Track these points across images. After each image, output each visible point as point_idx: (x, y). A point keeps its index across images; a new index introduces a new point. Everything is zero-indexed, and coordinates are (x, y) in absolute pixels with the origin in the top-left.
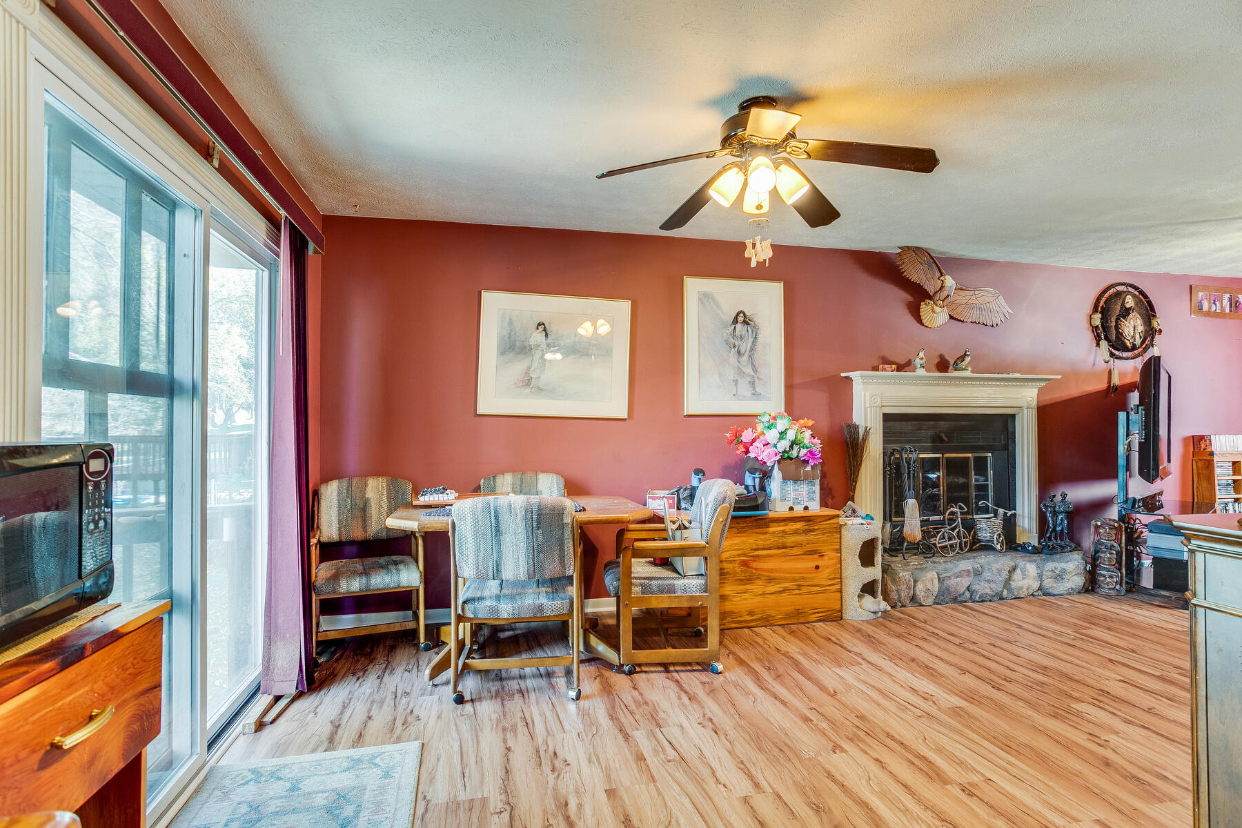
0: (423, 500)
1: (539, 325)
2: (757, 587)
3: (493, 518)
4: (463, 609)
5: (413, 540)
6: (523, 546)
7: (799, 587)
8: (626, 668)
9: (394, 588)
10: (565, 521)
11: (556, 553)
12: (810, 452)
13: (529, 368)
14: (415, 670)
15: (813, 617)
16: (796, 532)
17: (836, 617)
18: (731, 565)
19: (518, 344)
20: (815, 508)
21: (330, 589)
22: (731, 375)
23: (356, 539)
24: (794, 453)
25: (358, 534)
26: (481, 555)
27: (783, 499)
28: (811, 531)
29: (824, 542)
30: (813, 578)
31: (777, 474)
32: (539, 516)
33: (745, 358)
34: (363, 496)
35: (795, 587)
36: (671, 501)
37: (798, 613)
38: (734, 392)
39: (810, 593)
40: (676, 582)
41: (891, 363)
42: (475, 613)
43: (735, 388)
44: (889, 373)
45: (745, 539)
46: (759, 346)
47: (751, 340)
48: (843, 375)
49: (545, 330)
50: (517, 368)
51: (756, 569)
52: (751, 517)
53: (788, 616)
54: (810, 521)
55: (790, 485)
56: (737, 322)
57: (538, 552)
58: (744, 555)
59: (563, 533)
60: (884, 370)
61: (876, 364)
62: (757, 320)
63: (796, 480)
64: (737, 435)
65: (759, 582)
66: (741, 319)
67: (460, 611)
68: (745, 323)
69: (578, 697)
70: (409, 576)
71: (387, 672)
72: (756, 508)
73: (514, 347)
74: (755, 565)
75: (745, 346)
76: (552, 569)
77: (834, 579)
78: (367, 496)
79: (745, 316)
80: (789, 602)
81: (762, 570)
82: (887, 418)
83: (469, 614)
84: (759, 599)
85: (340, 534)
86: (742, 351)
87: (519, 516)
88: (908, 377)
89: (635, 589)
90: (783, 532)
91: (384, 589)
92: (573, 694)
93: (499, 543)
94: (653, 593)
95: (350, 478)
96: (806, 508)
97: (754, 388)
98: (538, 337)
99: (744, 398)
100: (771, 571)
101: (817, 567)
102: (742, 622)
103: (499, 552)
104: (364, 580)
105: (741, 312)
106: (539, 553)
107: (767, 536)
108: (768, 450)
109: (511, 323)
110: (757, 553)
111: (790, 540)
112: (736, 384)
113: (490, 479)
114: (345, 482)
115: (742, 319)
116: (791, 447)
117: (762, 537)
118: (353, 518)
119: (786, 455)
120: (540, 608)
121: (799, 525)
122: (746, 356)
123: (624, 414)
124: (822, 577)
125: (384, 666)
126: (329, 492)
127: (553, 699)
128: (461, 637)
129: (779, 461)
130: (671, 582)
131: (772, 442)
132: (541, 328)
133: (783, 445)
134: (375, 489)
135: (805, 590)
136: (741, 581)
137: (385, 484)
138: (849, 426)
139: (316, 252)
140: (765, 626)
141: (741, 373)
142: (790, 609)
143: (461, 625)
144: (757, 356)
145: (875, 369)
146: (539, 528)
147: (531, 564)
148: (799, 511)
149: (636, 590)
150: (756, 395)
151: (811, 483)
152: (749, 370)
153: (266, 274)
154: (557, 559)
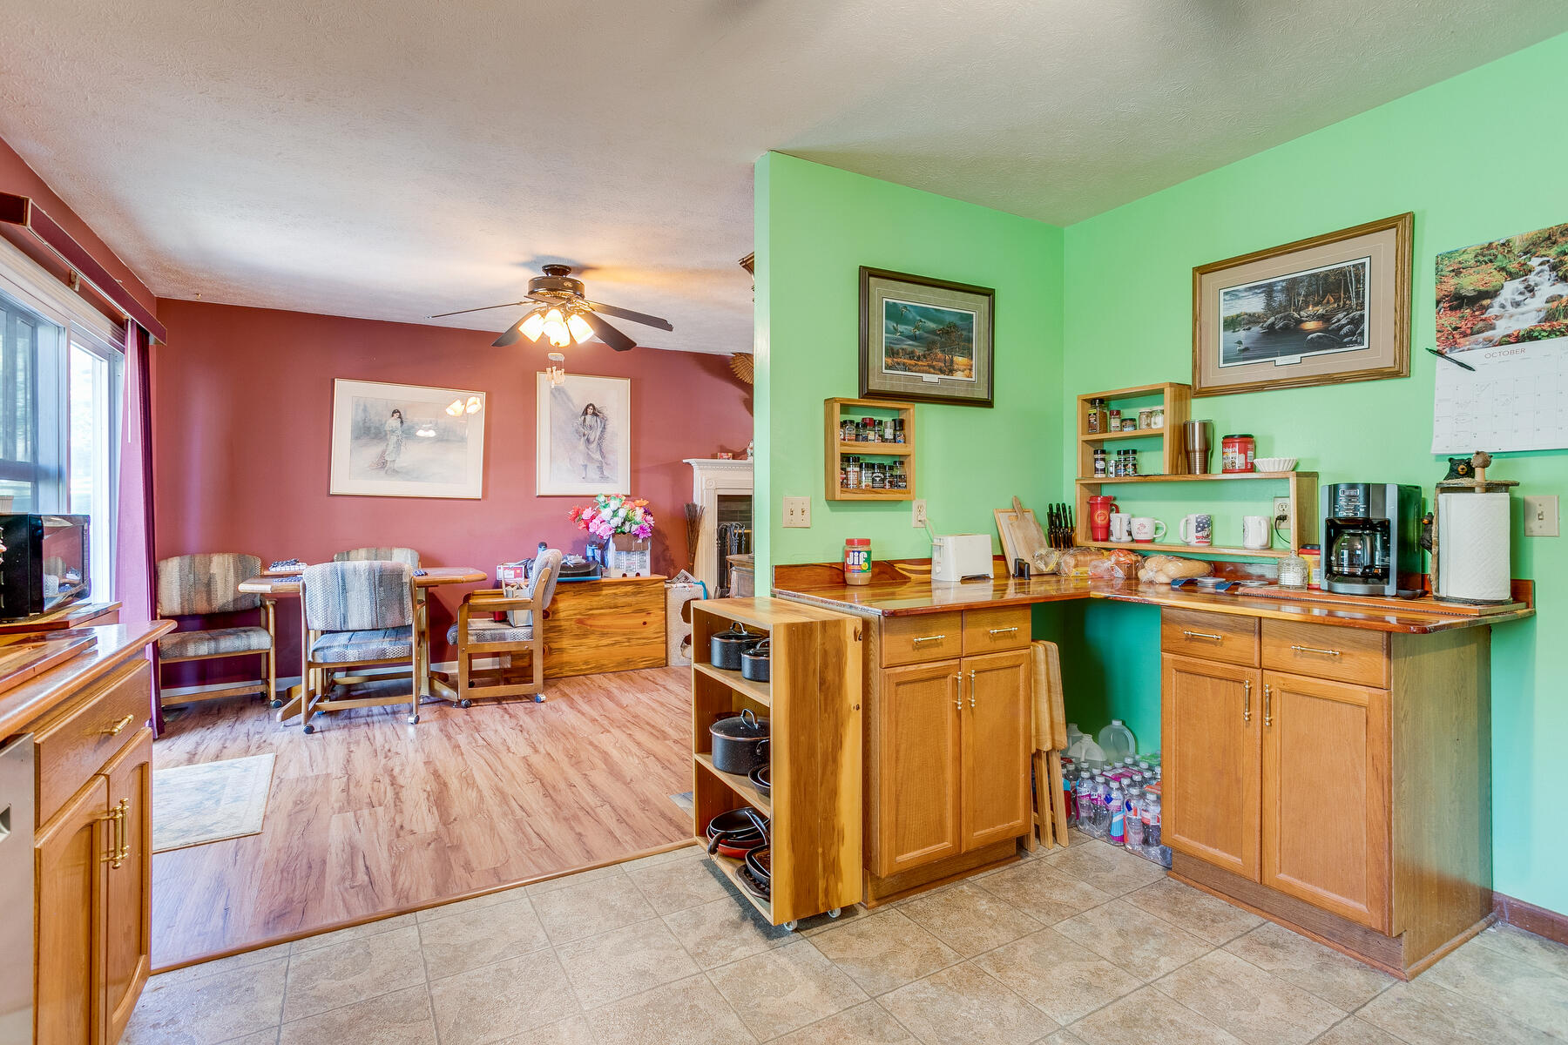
0: (273, 571)
1: (394, 412)
2: (592, 641)
3: (340, 579)
4: (313, 656)
5: (263, 611)
6: (367, 601)
7: (629, 640)
8: (463, 703)
9: (243, 651)
10: (404, 580)
11: (396, 607)
12: (641, 528)
13: (384, 452)
14: (266, 719)
15: (641, 665)
16: (626, 594)
17: (663, 664)
18: (568, 623)
19: (373, 431)
20: (646, 573)
21: (178, 654)
22: (581, 460)
23: (199, 612)
24: (626, 528)
25: (201, 606)
26: (330, 610)
27: (618, 567)
28: (639, 593)
29: (651, 602)
30: (641, 633)
31: (612, 546)
32: (381, 576)
33: (594, 446)
34: (207, 572)
35: (625, 640)
36: (518, 571)
37: (628, 661)
38: (584, 476)
39: (638, 645)
40: (507, 631)
41: (727, 451)
42: (324, 658)
43: (584, 473)
44: (726, 460)
45: (580, 601)
46: (607, 435)
47: (600, 430)
48: (684, 461)
49: (400, 417)
50: (373, 451)
51: (591, 626)
52: (585, 582)
53: (619, 664)
54: (638, 585)
55: (624, 556)
56: (587, 414)
57: (380, 605)
58: (580, 614)
59: (402, 590)
60: (721, 457)
61: (715, 452)
62: (605, 412)
63: (629, 551)
64: (578, 514)
65: (593, 636)
66: (590, 411)
67: (310, 659)
68: (594, 414)
69: (417, 721)
70: (260, 641)
71: (238, 722)
72: (588, 574)
73: (368, 432)
74: (589, 622)
75: (594, 435)
76: (392, 619)
77: (660, 632)
78: (212, 572)
79: (594, 408)
80: (620, 653)
81: (597, 626)
82: (722, 499)
83: (319, 660)
84: (592, 651)
85: (182, 608)
86: (592, 439)
87: (363, 577)
88: (741, 464)
89: (470, 638)
90: (615, 594)
91: (234, 652)
92: (412, 719)
93: (345, 599)
94: (487, 640)
95: (193, 555)
96: (638, 574)
97: (602, 472)
98: (394, 423)
99: (593, 481)
100: (604, 627)
101: (645, 623)
102: (578, 670)
103: (346, 606)
104: (213, 644)
105: (591, 404)
106: (381, 607)
107: (601, 597)
108: (604, 526)
109: (365, 410)
110: (591, 612)
111: (621, 601)
112: (586, 469)
113: (343, 554)
114: (187, 559)
115: (592, 411)
116: (623, 523)
117: (597, 598)
118: (196, 593)
119: (619, 530)
120: (384, 652)
121: (629, 588)
122: (595, 444)
123: (479, 496)
124: (649, 631)
125: (234, 720)
126: (169, 569)
127: (395, 725)
128: (311, 688)
129: (613, 535)
130: (502, 631)
131: (607, 519)
132: (396, 415)
133: (617, 521)
134: (221, 566)
135: (634, 642)
136: (577, 636)
137: (231, 561)
138: (688, 506)
139: (156, 342)
140: (599, 674)
141: (589, 458)
142: (621, 659)
143: (312, 671)
144: (604, 445)
145: (714, 457)
146: (380, 586)
147: (374, 615)
148: (631, 576)
149: (472, 639)
150: (604, 478)
151: (643, 553)
152: (597, 456)
153: (105, 364)
154: (397, 611)
